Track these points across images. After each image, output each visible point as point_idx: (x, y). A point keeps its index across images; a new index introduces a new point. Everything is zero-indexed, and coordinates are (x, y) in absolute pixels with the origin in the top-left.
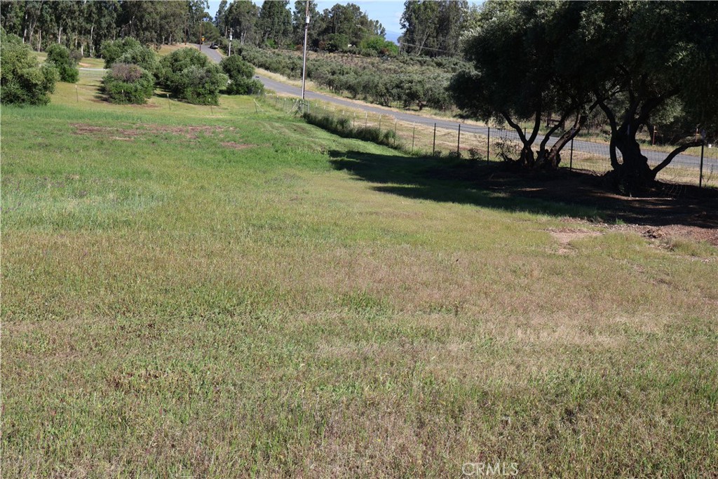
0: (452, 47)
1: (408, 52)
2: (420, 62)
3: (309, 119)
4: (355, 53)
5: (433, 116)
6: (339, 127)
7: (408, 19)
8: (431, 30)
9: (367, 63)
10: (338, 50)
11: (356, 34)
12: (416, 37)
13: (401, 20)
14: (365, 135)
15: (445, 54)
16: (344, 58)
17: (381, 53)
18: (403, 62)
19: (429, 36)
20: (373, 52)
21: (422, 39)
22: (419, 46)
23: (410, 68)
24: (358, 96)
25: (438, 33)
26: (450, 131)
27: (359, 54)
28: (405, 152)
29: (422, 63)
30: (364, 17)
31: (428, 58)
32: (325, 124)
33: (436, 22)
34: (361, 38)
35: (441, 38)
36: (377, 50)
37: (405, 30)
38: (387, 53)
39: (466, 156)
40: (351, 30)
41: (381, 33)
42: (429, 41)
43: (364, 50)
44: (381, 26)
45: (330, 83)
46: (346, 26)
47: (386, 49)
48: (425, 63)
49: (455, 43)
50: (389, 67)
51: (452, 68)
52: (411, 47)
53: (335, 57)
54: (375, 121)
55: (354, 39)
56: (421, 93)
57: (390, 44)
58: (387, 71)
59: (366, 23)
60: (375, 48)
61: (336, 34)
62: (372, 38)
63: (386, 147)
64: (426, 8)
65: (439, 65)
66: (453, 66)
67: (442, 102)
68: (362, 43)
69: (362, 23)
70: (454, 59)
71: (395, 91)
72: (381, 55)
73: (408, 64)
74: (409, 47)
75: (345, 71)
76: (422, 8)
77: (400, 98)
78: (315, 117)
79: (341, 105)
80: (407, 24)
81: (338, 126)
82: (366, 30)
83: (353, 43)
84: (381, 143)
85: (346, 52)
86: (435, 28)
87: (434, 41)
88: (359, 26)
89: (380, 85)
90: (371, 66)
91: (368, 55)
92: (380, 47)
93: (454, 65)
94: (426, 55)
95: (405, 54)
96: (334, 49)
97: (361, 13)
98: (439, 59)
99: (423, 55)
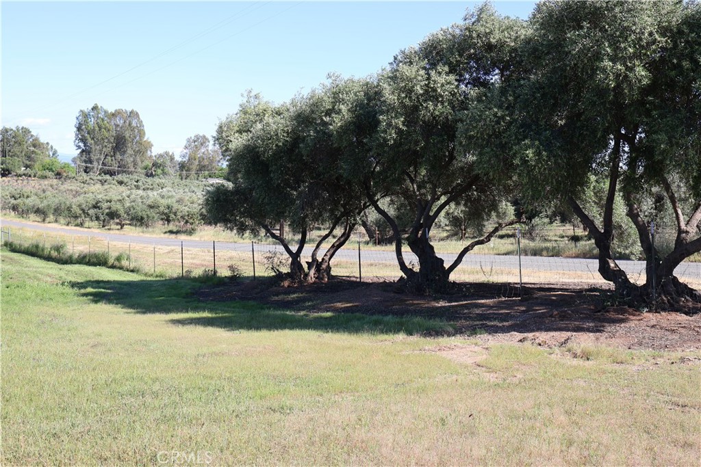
0: (131, 165)
1: (86, 171)
2: (101, 181)
3: (12, 248)
4: (30, 176)
5: (141, 234)
6: (54, 254)
7: (83, 140)
8: (108, 150)
9: (45, 185)
10: (11, 173)
11: (29, 157)
12: (94, 157)
13: (75, 142)
14: (89, 260)
15: (125, 172)
16: (18, 182)
17: (58, 175)
18: (83, 182)
19: (107, 155)
20: (50, 174)
21: (99, 159)
22: (96, 166)
23: (93, 188)
24: (48, 220)
25: (114, 153)
26: (173, 248)
27: (35, 176)
28: (146, 275)
29: (103, 182)
30: (36, 139)
31: (108, 177)
32: (34, 252)
33: (112, 141)
34: (34, 161)
35: (118, 156)
36: (53, 171)
37: (80, 150)
38: (65, 174)
39: (224, 272)
40: (23, 154)
41: (53, 154)
42: (107, 160)
43: (39, 173)
44: (52, 147)
45: (14, 208)
46: (16, 149)
47: (62, 170)
48: (105, 182)
49: (133, 161)
50: (70, 188)
51: (135, 186)
52: (89, 167)
53: (9, 181)
54: (85, 243)
55: (28, 163)
56: (122, 212)
57: (66, 166)
58: (68, 192)
59: (39, 145)
60: (51, 170)
61: (7, 157)
62: (47, 160)
63: (121, 271)
64: (100, 128)
65: (121, 183)
66: (135, 183)
67: (146, 219)
68: (37, 166)
69: (34, 146)
70: (135, 177)
71: (92, 212)
72: (58, 177)
73: (88, 184)
74: (87, 167)
75: (25, 195)
76: (97, 129)
77: (98, 218)
78: (20, 245)
79: (38, 231)
80: (82, 145)
81: (52, 252)
82: (39, 152)
83: (27, 166)
84: (113, 267)
85: (20, 176)
86: (112, 147)
87: (112, 160)
88: (32, 149)
89: (74, 206)
90: (50, 188)
91: (45, 177)
92: (57, 168)
93: (137, 182)
94: (105, 174)
95: (84, 174)
96: (7, 173)
97: (32, 136)
98: (120, 177)
99: (103, 174)
